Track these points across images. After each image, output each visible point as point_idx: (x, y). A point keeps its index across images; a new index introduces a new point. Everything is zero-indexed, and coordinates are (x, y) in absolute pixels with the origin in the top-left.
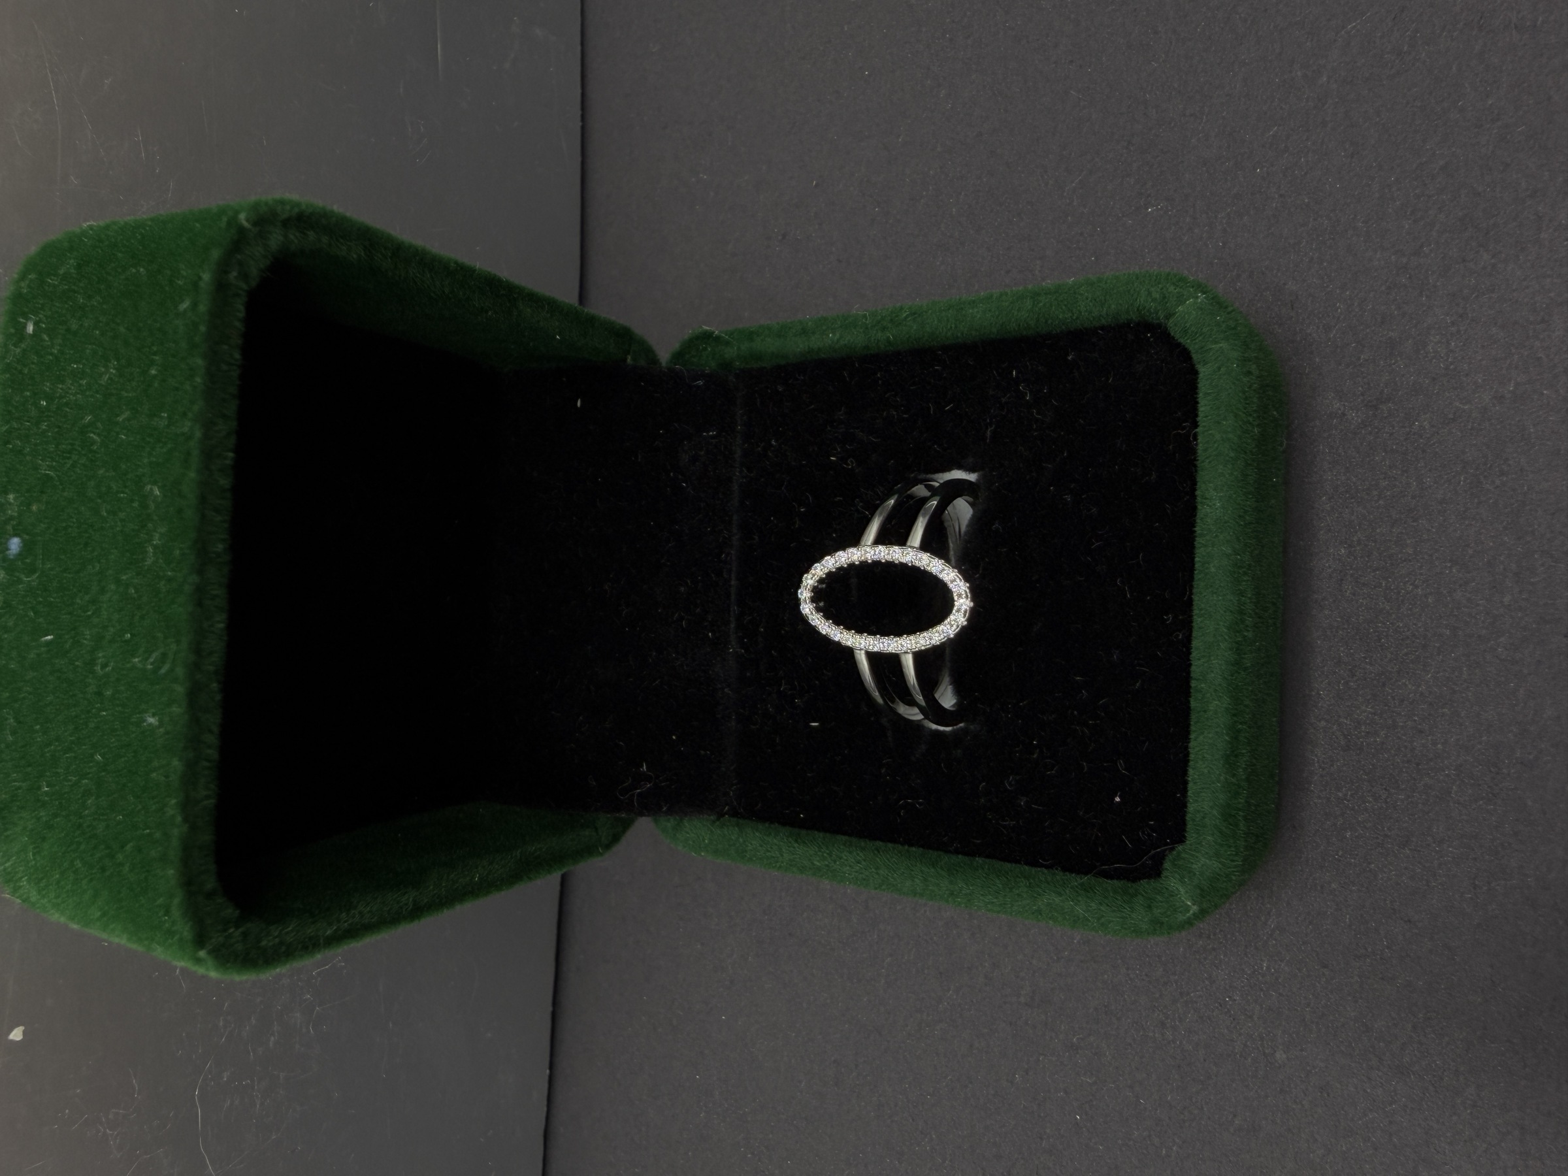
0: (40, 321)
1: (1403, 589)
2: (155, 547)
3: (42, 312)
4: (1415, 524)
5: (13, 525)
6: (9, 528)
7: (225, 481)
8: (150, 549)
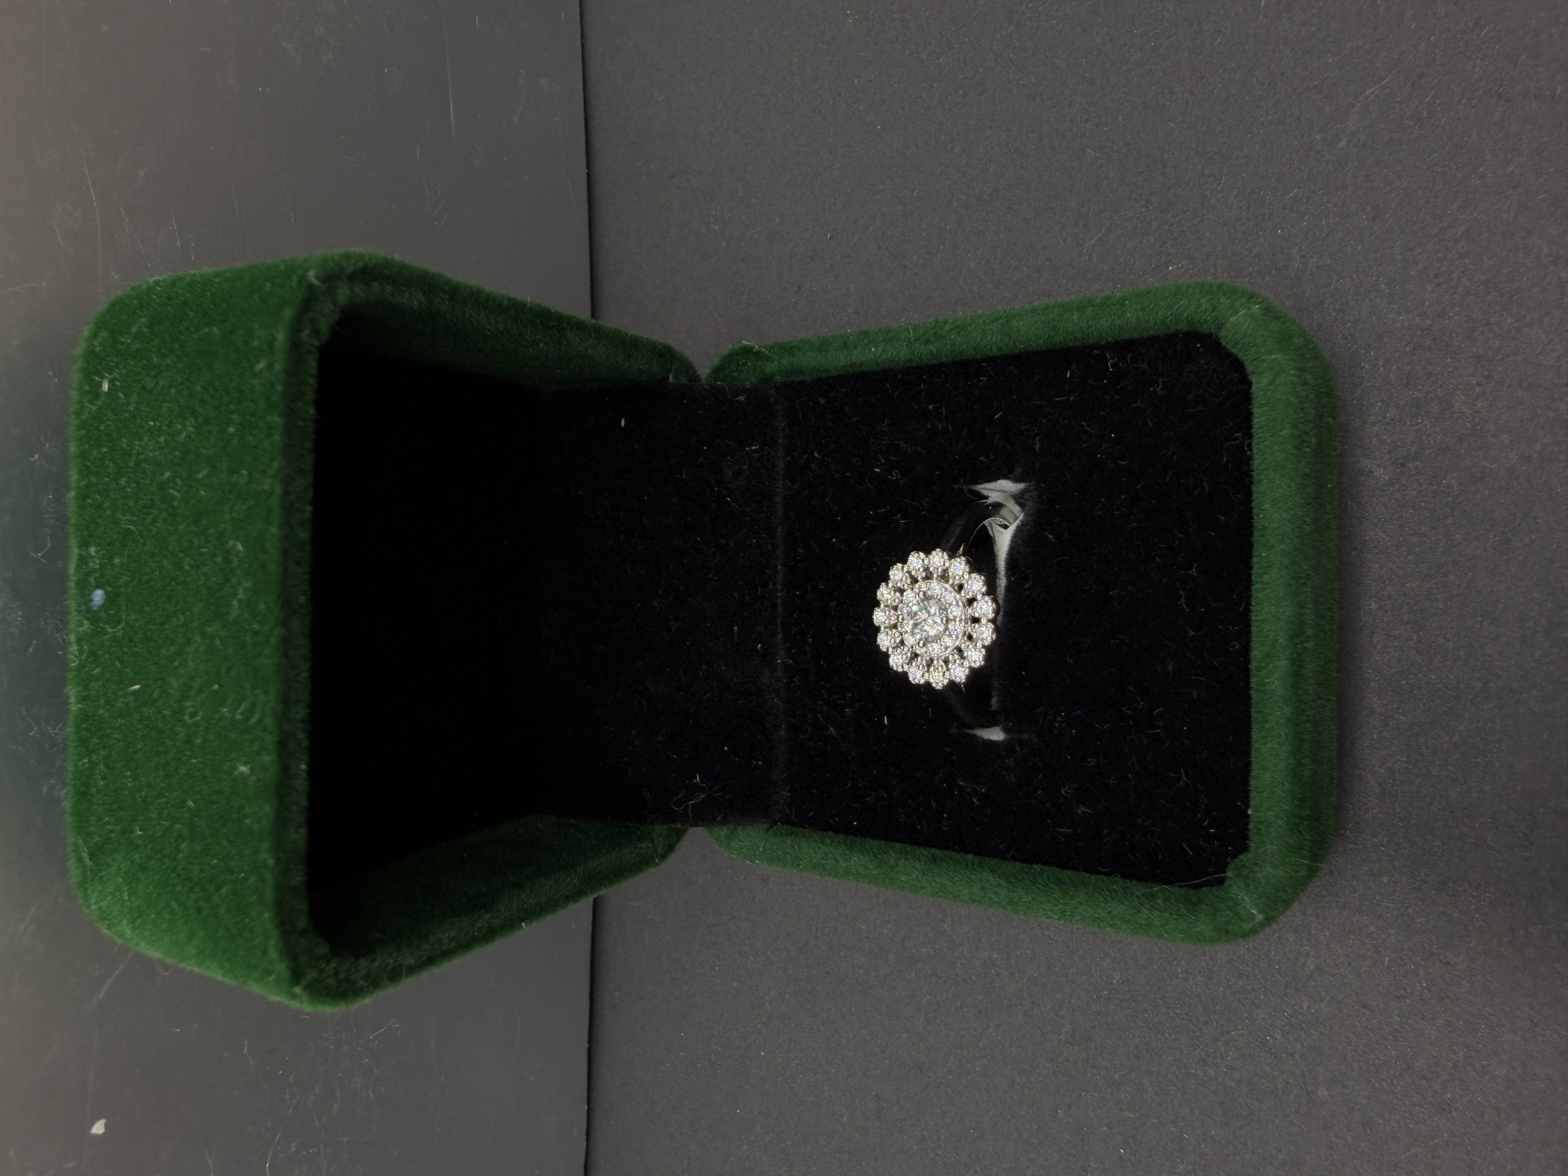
0: (115, 379)
3: (117, 371)
5: (95, 578)
6: (91, 579)
7: (304, 534)
8: (236, 603)
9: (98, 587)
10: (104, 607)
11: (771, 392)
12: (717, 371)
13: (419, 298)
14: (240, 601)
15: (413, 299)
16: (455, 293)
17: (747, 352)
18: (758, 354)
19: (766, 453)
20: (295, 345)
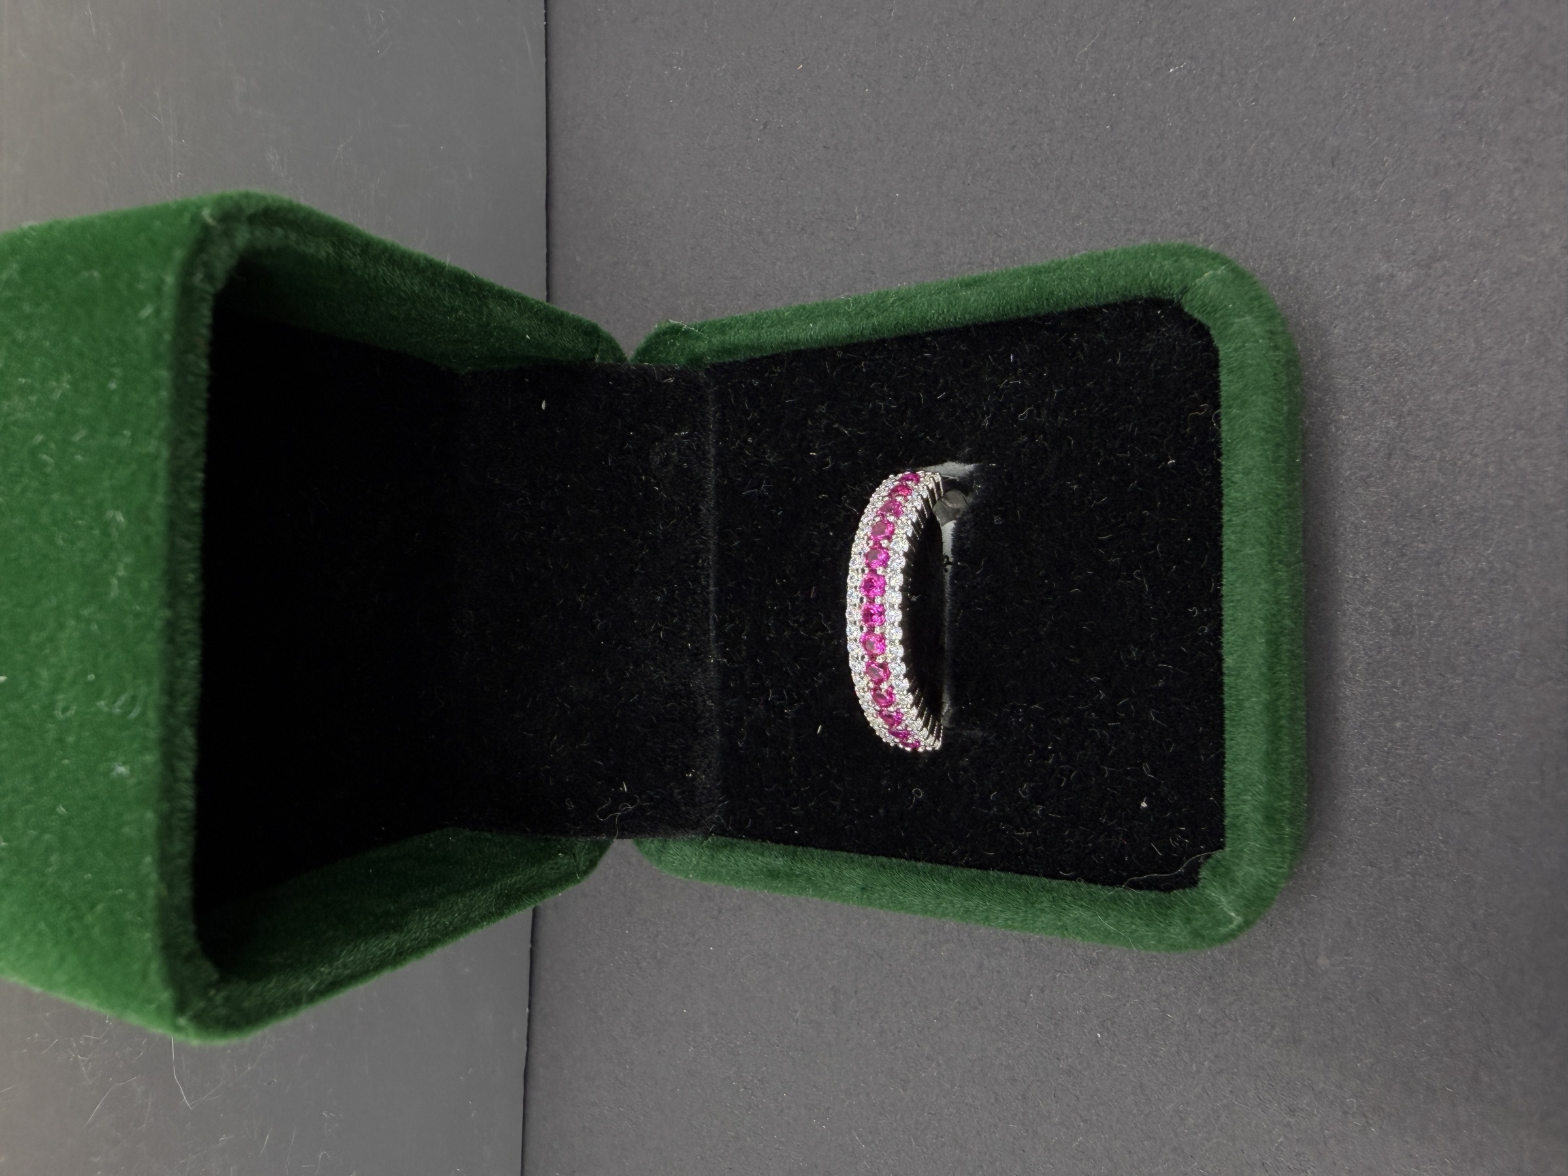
2: (119, 579)
7: (195, 505)
8: (115, 582)
11: (702, 374)
12: (645, 352)
17: (674, 331)
18: (686, 333)
19: (696, 439)
20: (186, 291)
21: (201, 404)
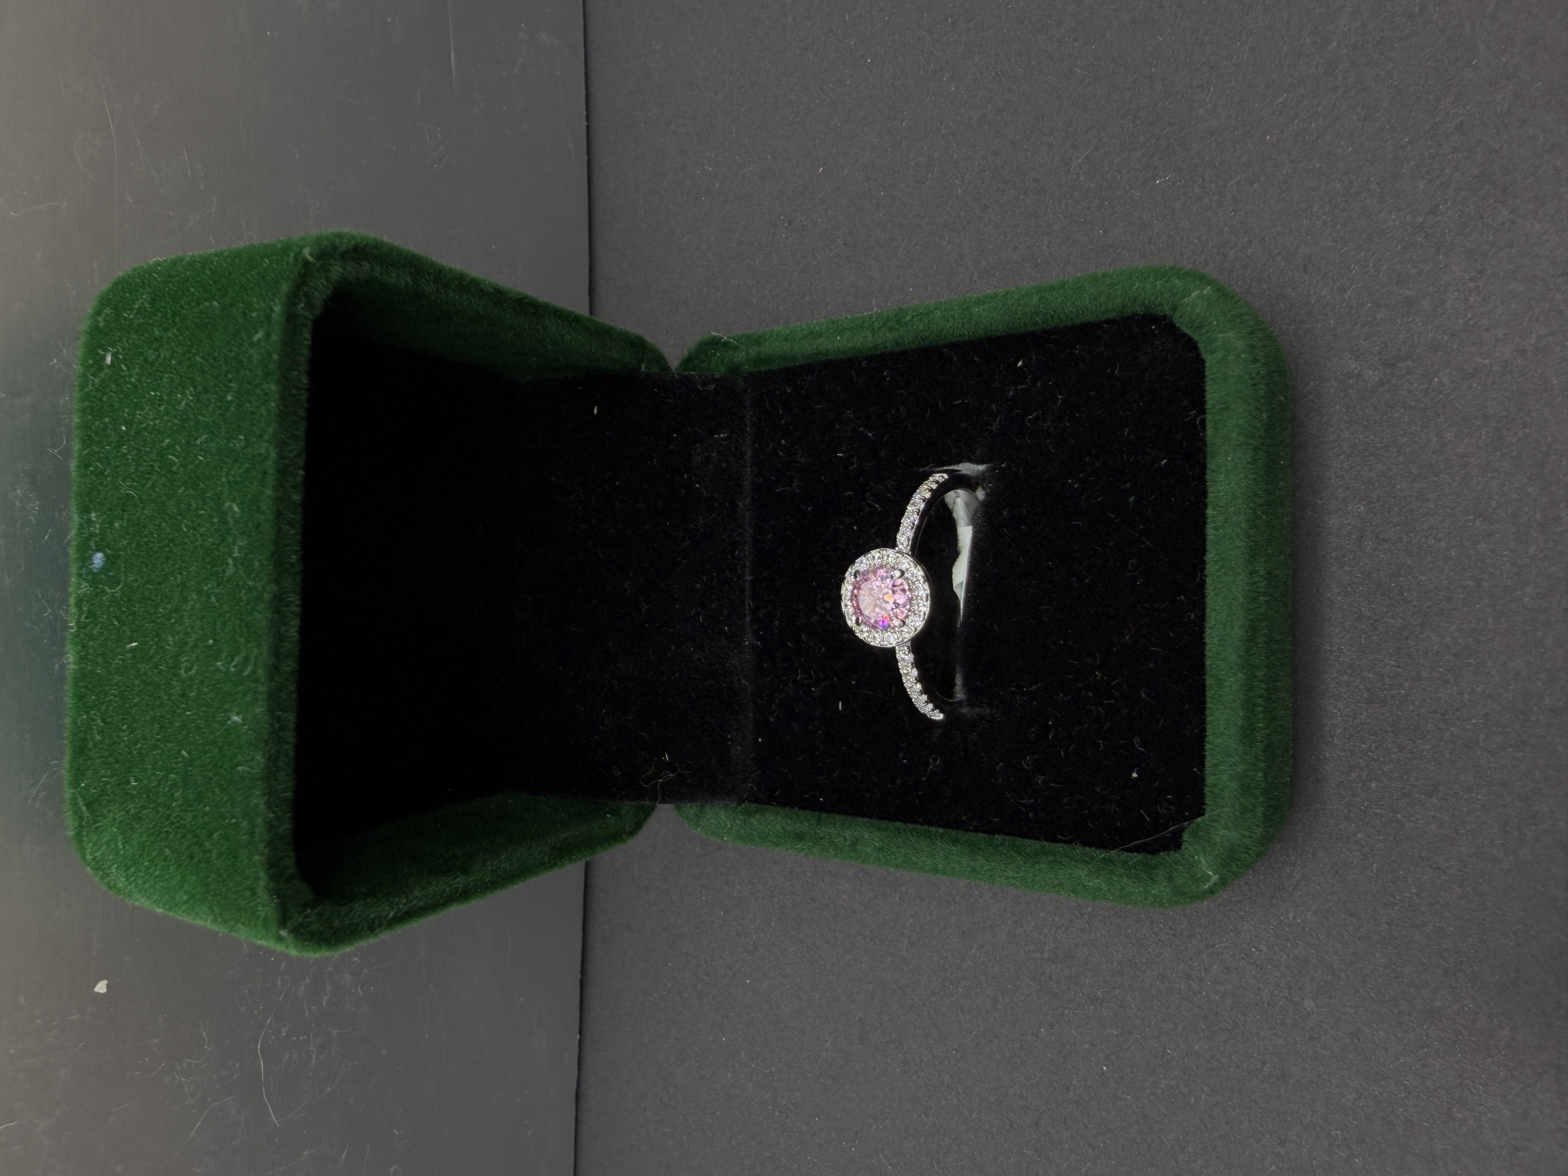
0: (118, 352)
1: (1424, 543)
2: (236, 560)
3: (119, 344)
4: (1435, 479)
5: (96, 542)
6: (92, 544)
7: (297, 497)
8: (230, 561)
9: (99, 550)
10: (104, 570)
11: (740, 382)
12: (688, 362)
13: (406, 279)
14: (234, 559)
15: (401, 279)
16: (439, 275)
17: (715, 342)
18: (726, 344)
19: (734, 440)
20: (291, 317)
21: (302, 413)
